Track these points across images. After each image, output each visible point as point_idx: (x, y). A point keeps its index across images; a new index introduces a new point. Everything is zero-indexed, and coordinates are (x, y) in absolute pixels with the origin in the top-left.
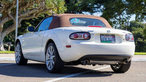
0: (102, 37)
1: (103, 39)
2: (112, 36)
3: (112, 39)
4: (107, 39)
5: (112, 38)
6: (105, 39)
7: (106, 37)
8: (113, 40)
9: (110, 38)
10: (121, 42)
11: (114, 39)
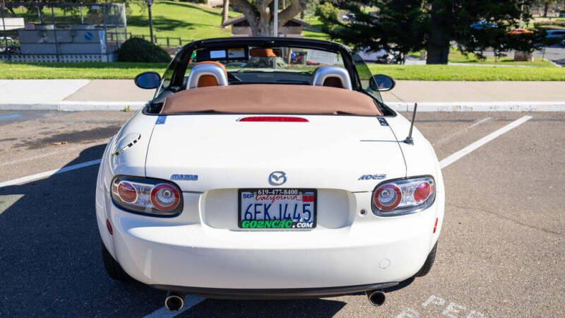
0: (245, 202)
1: (252, 210)
2: (300, 197)
3: (300, 210)
4: (274, 212)
5: (301, 203)
6: (260, 208)
7: (268, 202)
8: (305, 216)
9: (291, 203)
10: (347, 223)
11: (311, 208)
